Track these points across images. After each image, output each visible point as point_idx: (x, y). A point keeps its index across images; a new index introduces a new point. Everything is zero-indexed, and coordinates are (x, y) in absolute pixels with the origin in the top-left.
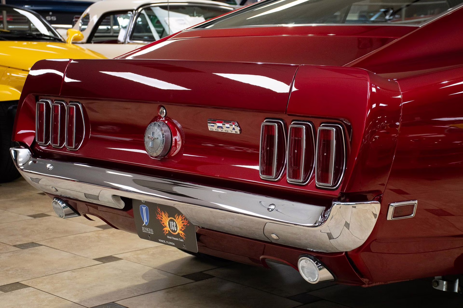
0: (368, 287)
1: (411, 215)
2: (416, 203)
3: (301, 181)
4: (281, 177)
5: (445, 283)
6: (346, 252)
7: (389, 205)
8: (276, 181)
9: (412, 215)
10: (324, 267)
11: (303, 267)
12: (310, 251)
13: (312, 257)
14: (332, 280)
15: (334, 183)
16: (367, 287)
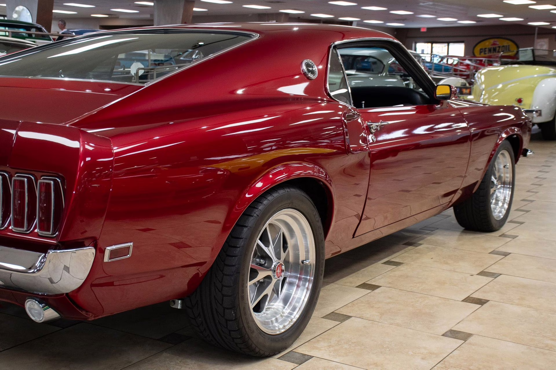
0: (95, 320)
1: (127, 255)
2: (131, 245)
3: (24, 230)
4: (7, 225)
5: (180, 301)
6: (67, 294)
7: (105, 248)
8: (3, 229)
9: (129, 256)
10: (49, 307)
11: (30, 309)
12: (36, 294)
13: (38, 299)
14: (58, 317)
15: (54, 232)
16: (93, 320)
